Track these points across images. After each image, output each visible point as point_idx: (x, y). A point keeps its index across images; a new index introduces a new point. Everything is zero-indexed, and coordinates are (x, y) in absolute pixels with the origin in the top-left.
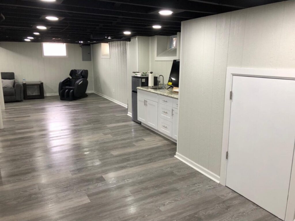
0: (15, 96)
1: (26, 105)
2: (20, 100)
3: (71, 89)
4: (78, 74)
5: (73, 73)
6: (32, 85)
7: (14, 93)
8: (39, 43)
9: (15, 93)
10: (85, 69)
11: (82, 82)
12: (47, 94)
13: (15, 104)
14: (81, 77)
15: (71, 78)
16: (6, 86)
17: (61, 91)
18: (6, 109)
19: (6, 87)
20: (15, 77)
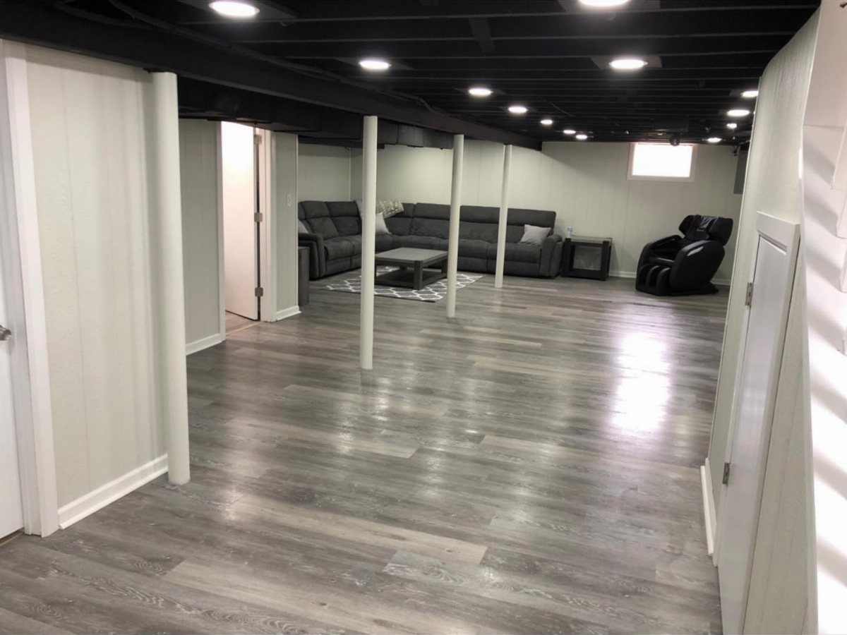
0: (537, 265)
1: (548, 288)
2: (547, 275)
3: (666, 265)
4: (703, 229)
5: (690, 224)
6: (588, 246)
7: (539, 255)
8: (625, 145)
9: (540, 257)
10: (726, 216)
11: (702, 250)
12: (622, 272)
13: (532, 281)
14: (708, 237)
15: (682, 236)
16: (530, 241)
17: (642, 268)
18: (503, 288)
19: (530, 243)
20: (556, 223)
